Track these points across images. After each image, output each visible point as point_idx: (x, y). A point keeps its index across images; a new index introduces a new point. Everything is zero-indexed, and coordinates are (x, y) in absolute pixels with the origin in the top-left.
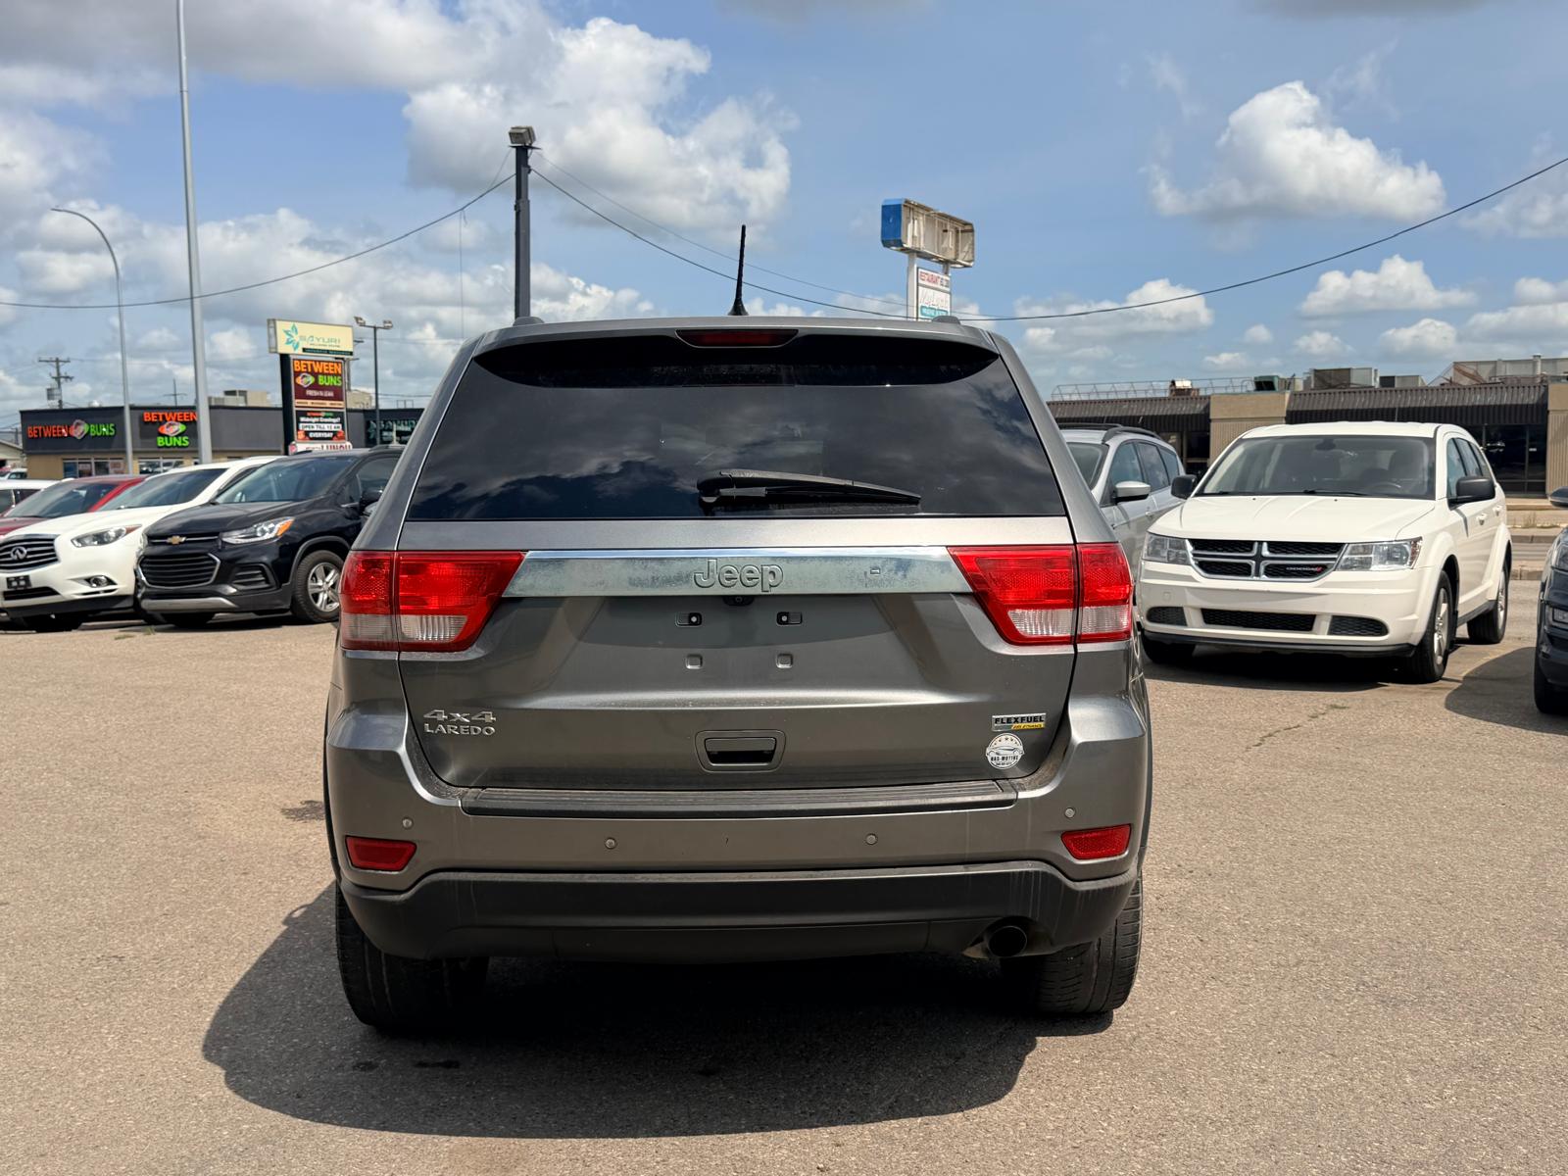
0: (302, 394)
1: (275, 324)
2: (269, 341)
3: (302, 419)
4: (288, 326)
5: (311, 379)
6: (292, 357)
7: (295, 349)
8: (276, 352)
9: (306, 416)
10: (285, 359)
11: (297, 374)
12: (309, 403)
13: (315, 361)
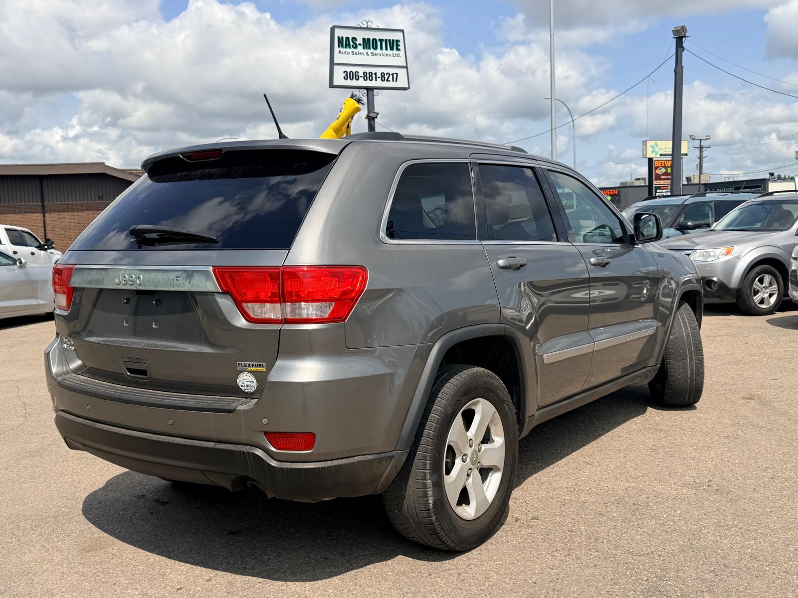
0: (658, 177)
1: (646, 143)
2: (643, 152)
3: (658, 191)
4: (653, 143)
5: (664, 170)
6: (654, 159)
7: (656, 154)
8: (646, 157)
9: (660, 189)
10: (650, 160)
11: (656, 168)
12: (662, 182)
13: (667, 161)
